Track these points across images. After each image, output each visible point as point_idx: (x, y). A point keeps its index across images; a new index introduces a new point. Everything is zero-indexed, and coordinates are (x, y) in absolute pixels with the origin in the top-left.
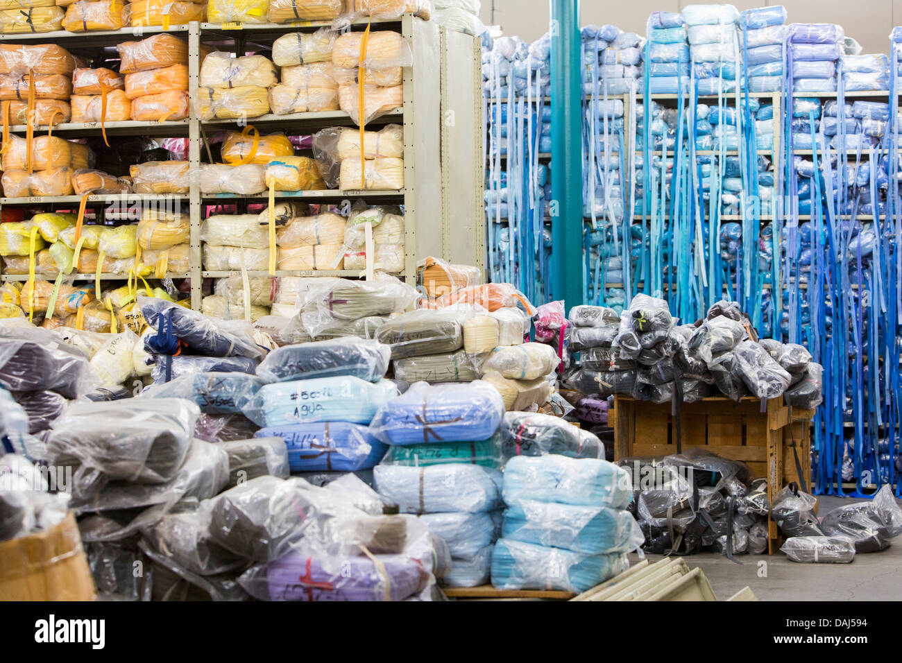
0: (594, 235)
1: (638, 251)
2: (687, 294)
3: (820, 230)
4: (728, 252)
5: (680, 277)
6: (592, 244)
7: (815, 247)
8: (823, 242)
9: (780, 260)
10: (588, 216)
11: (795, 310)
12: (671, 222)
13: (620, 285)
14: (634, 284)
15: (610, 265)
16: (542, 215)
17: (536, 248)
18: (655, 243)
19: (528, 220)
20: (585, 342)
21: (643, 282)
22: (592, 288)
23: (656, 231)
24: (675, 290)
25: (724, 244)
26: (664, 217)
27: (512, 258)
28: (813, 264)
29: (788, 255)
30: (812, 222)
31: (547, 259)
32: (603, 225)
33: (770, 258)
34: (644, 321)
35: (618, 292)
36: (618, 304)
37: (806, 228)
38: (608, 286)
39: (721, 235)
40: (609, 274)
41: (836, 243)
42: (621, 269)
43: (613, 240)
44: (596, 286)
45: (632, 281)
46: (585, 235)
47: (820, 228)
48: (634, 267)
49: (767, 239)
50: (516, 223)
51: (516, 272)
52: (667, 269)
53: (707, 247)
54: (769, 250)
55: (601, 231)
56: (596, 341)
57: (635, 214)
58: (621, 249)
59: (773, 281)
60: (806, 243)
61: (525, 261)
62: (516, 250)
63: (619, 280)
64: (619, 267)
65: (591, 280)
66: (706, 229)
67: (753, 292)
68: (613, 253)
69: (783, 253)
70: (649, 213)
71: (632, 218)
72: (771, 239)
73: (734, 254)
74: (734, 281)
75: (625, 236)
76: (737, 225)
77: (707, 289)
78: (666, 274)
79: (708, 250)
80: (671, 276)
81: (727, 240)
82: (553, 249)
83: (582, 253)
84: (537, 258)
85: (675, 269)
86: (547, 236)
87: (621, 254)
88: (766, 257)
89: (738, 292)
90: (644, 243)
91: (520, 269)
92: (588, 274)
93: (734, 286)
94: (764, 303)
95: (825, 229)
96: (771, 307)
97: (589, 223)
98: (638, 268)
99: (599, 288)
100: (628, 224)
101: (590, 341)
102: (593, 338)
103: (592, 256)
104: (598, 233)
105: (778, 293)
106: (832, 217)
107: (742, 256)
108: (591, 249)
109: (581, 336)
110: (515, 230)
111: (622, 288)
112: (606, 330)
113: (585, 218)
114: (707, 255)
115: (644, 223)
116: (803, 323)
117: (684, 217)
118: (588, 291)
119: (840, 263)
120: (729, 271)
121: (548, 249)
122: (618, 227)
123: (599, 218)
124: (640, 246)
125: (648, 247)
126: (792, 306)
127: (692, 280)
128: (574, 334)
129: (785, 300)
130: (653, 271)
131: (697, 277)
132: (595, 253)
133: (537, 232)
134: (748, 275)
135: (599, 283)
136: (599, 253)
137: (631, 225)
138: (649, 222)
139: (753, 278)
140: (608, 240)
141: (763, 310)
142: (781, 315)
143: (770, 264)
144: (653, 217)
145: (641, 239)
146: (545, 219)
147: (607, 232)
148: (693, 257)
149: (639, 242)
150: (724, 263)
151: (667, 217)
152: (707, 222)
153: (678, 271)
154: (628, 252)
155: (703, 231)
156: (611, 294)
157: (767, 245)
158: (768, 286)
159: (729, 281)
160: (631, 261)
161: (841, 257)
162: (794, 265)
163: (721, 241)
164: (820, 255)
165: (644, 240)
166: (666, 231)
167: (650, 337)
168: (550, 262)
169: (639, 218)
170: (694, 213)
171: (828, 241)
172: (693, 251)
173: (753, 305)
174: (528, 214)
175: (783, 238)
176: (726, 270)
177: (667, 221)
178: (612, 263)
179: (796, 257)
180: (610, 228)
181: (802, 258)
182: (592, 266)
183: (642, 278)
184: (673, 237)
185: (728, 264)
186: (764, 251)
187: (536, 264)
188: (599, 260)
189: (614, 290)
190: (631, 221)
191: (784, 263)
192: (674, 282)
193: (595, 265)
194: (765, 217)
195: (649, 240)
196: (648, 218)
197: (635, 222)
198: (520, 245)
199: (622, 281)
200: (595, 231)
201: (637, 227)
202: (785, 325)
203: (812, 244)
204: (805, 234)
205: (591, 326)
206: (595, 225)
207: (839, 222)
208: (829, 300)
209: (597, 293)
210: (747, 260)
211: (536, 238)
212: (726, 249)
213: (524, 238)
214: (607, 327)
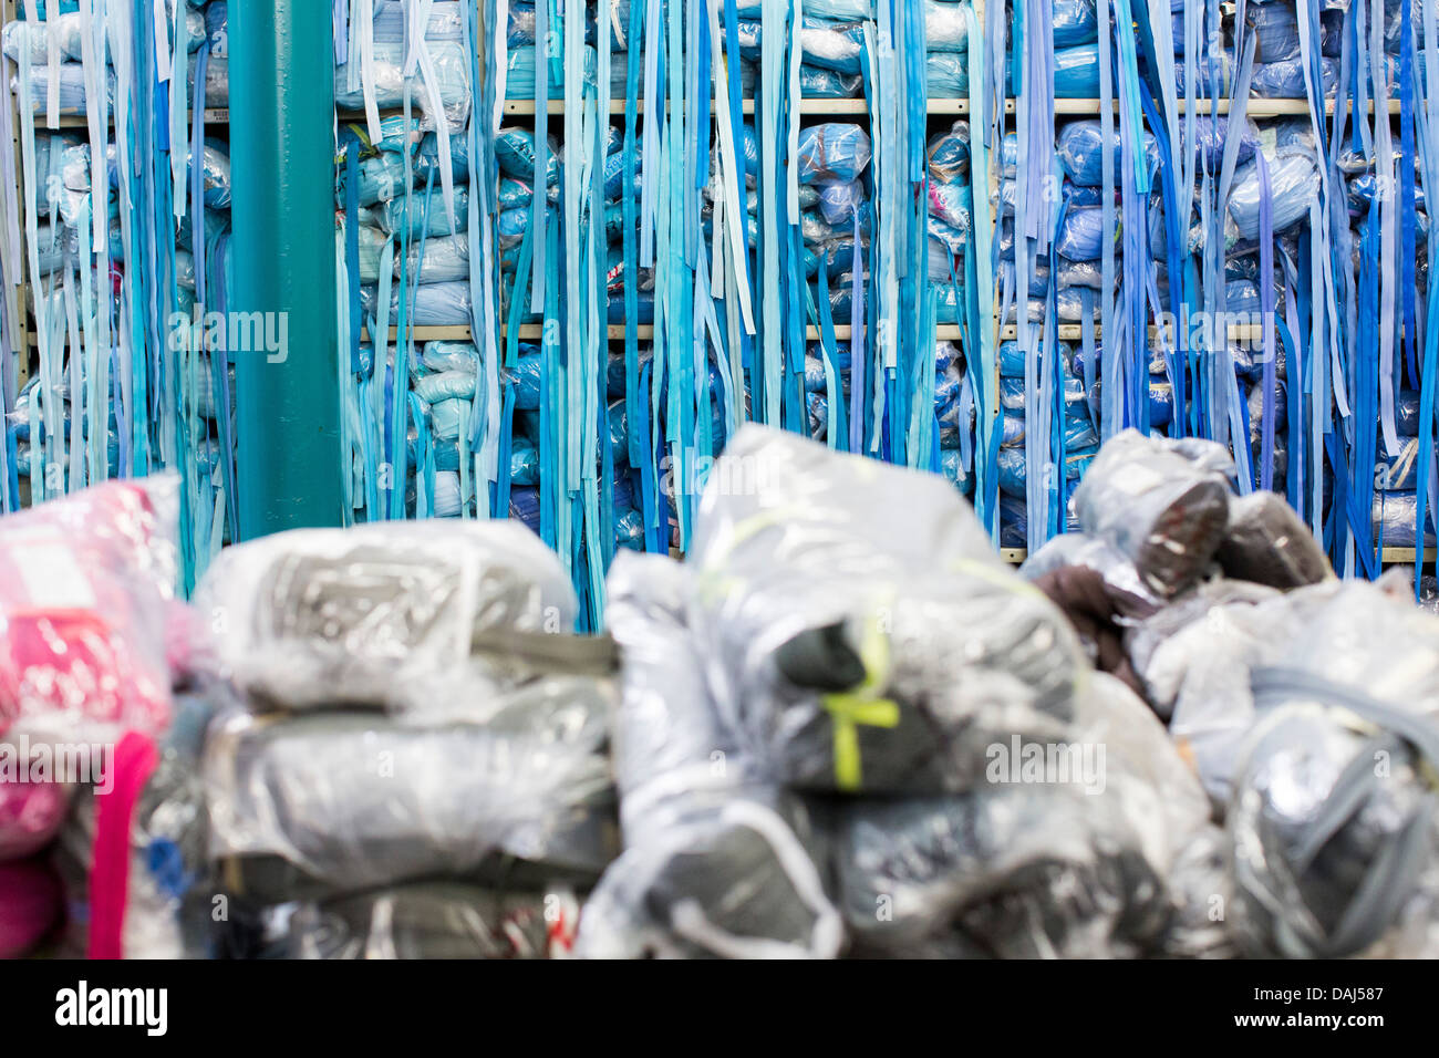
0: (372, 165)
1: (517, 218)
2: (688, 359)
3: (1133, 145)
4: (821, 220)
5: (666, 300)
6: (365, 195)
7: (1118, 201)
8: (1144, 186)
9: (995, 245)
10: (352, 102)
11: (1046, 411)
12: (631, 123)
13: (460, 333)
14: (507, 330)
15: (428, 265)
16: (200, 102)
17: (179, 210)
18: (578, 189)
19: (152, 117)
20: (330, 849)
21: (538, 320)
22: (370, 344)
23: (582, 147)
24: (646, 345)
25: (809, 195)
26: (609, 106)
27: (100, 245)
28: (1108, 261)
29: (1024, 227)
30: (1107, 119)
31: (216, 248)
32: (403, 131)
33: (961, 239)
34: (885, 715)
35: (455, 354)
36: (455, 396)
37: (1086, 140)
38: (421, 334)
39: (802, 162)
40: (426, 295)
41: (1184, 192)
42: (466, 279)
43: (437, 184)
44: (381, 334)
45: (503, 319)
46: (344, 167)
47: (1135, 140)
48: (507, 271)
49: (949, 178)
50: (111, 130)
51: (117, 292)
52: (620, 277)
53: (752, 203)
54: (956, 213)
55: (396, 152)
56: (417, 842)
57: (509, 95)
58: (464, 214)
59: (969, 316)
60: (1085, 188)
61: (143, 255)
62: (115, 221)
63: (461, 316)
64: (458, 271)
65: (364, 315)
66: (748, 144)
67: (907, 351)
68: (438, 227)
69: (1007, 222)
70: (557, 91)
71: (500, 107)
72: (966, 176)
73: (843, 226)
74: (842, 315)
75: (477, 167)
76: (857, 129)
77: (755, 344)
78: (617, 292)
79: (757, 215)
80: (631, 302)
81: (819, 180)
82: (236, 216)
83: (335, 226)
84: (184, 246)
85: (644, 275)
86: (217, 172)
87: (463, 229)
88: (947, 237)
89: (857, 352)
90: (541, 191)
91: (129, 283)
92: (354, 295)
93: (840, 331)
94: (945, 388)
95: (1148, 140)
96: (966, 403)
97: (356, 129)
98: (521, 276)
99: (391, 343)
100: (485, 130)
101: (375, 847)
102: (397, 819)
103: (366, 236)
104: (387, 159)
105: (989, 356)
106: (1172, 105)
107: (871, 233)
108: (362, 212)
109: (297, 795)
110: (111, 151)
111: (468, 342)
112: (503, 750)
113: (342, 109)
114: (752, 227)
115: (541, 126)
116: (1070, 452)
117: (675, 106)
118: (355, 355)
119: (1198, 257)
120: (823, 282)
121: (221, 215)
122: (452, 138)
123: (389, 110)
124: (527, 203)
125: (556, 206)
126: (1035, 396)
127: (705, 311)
128: (242, 768)
129: (1011, 377)
130: (573, 284)
131: (720, 304)
132: (375, 225)
133: (181, 157)
134: (890, 293)
135: (393, 324)
136: (392, 226)
137: (497, 131)
138: (556, 125)
139: (905, 305)
140: (420, 184)
141: (939, 411)
142: (998, 427)
143: (959, 258)
144: (573, 108)
145: (530, 181)
146: (211, 117)
147: (415, 157)
148: (708, 237)
149: (524, 190)
150: (809, 258)
151: (615, 107)
152: (752, 121)
153: (659, 283)
154: (487, 220)
155: (739, 150)
156: (431, 362)
157: (949, 195)
158: (954, 332)
159: (827, 316)
160: (499, 250)
161: (1199, 236)
162: (1043, 262)
163: (801, 185)
164: (1134, 231)
165: (540, 180)
166: (612, 152)
167: (939, 860)
168: (227, 258)
169: (522, 108)
170: (708, 93)
171: (1160, 185)
172: (707, 218)
173: (909, 395)
174: (149, 94)
175: (1005, 172)
176: (813, 279)
177: (617, 121)
178: (436, 257)
179: (1050, 235)
180: (429, 136)
181: (1070, 237)
182: (366, 271)
183: (537, 308)
184: (639, 171)
185: (820, 260)
186: (939, 216)
187: (181, 264)
188: (390, 248)
189: (443, 349)
190: (497, 120)
191: (1009, 256)
192: (647, 318)
193: (377, 266)
194: (948, 105)
195: (558, 179)
196: (554, 108)
197: (508, 121)
198: (127, 203)
199: (469, 318)
200: (377, 153)
201: (517, 136)
202: (1012, 460)
203: (1108, 194)
204: (1080, 159)
205: (373, 709)
206: (376, 132)
207: (1191, 119)
208: (1161, 377)
209: (383, 358)
210: (888, 244)
211: (180, 179)
212: (813, 209)
213: (139, 179)
214: (512, 725)
